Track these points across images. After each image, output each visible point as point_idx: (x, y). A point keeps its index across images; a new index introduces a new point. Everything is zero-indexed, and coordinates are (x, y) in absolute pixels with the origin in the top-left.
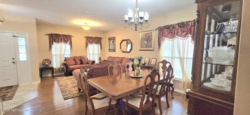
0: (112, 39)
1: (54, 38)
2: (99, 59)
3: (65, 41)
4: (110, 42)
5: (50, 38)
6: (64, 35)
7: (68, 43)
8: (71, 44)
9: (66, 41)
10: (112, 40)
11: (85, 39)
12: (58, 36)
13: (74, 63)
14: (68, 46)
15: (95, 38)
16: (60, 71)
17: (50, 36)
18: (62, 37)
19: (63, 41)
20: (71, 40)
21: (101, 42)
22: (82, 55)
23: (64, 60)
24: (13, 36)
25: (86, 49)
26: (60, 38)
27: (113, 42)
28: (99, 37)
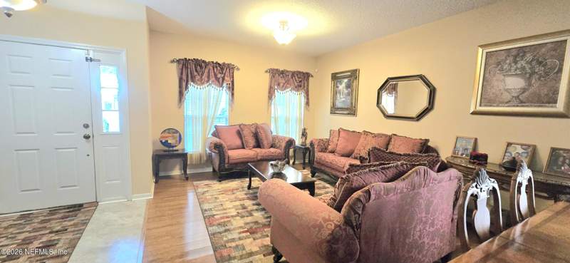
0: (344, 78)
1: (192, 70)
2: (303, 135)
3: (217, 79)
4: (335, 86)
5: (180, 71)
6: (217, 63)
7: (225, 85)
8: (232, 88)
9: (221, 80)
10: (346, 80)
11: (268, 75)
12: (201, 67)
13: (238, 142)
14: (224, 94)
15: (293, 74)
16: (202, 162)
17: (181, 65)
18: (211, 68)
19: (213, 81)
20: (233, 77)
21: (308, 86)
22: (259, 122)
23: (214, 135)
24: (87, 59)
25: (269, 105)
26: (207, 71)
27: (348, 86)
28: (304, 71)
